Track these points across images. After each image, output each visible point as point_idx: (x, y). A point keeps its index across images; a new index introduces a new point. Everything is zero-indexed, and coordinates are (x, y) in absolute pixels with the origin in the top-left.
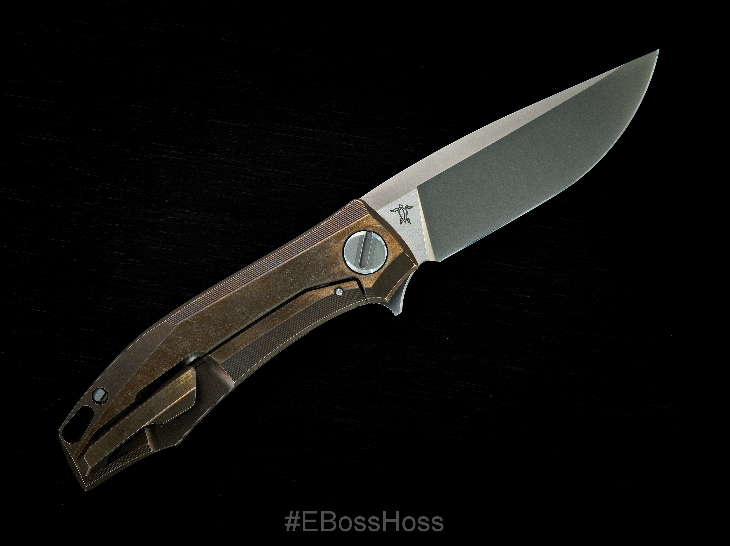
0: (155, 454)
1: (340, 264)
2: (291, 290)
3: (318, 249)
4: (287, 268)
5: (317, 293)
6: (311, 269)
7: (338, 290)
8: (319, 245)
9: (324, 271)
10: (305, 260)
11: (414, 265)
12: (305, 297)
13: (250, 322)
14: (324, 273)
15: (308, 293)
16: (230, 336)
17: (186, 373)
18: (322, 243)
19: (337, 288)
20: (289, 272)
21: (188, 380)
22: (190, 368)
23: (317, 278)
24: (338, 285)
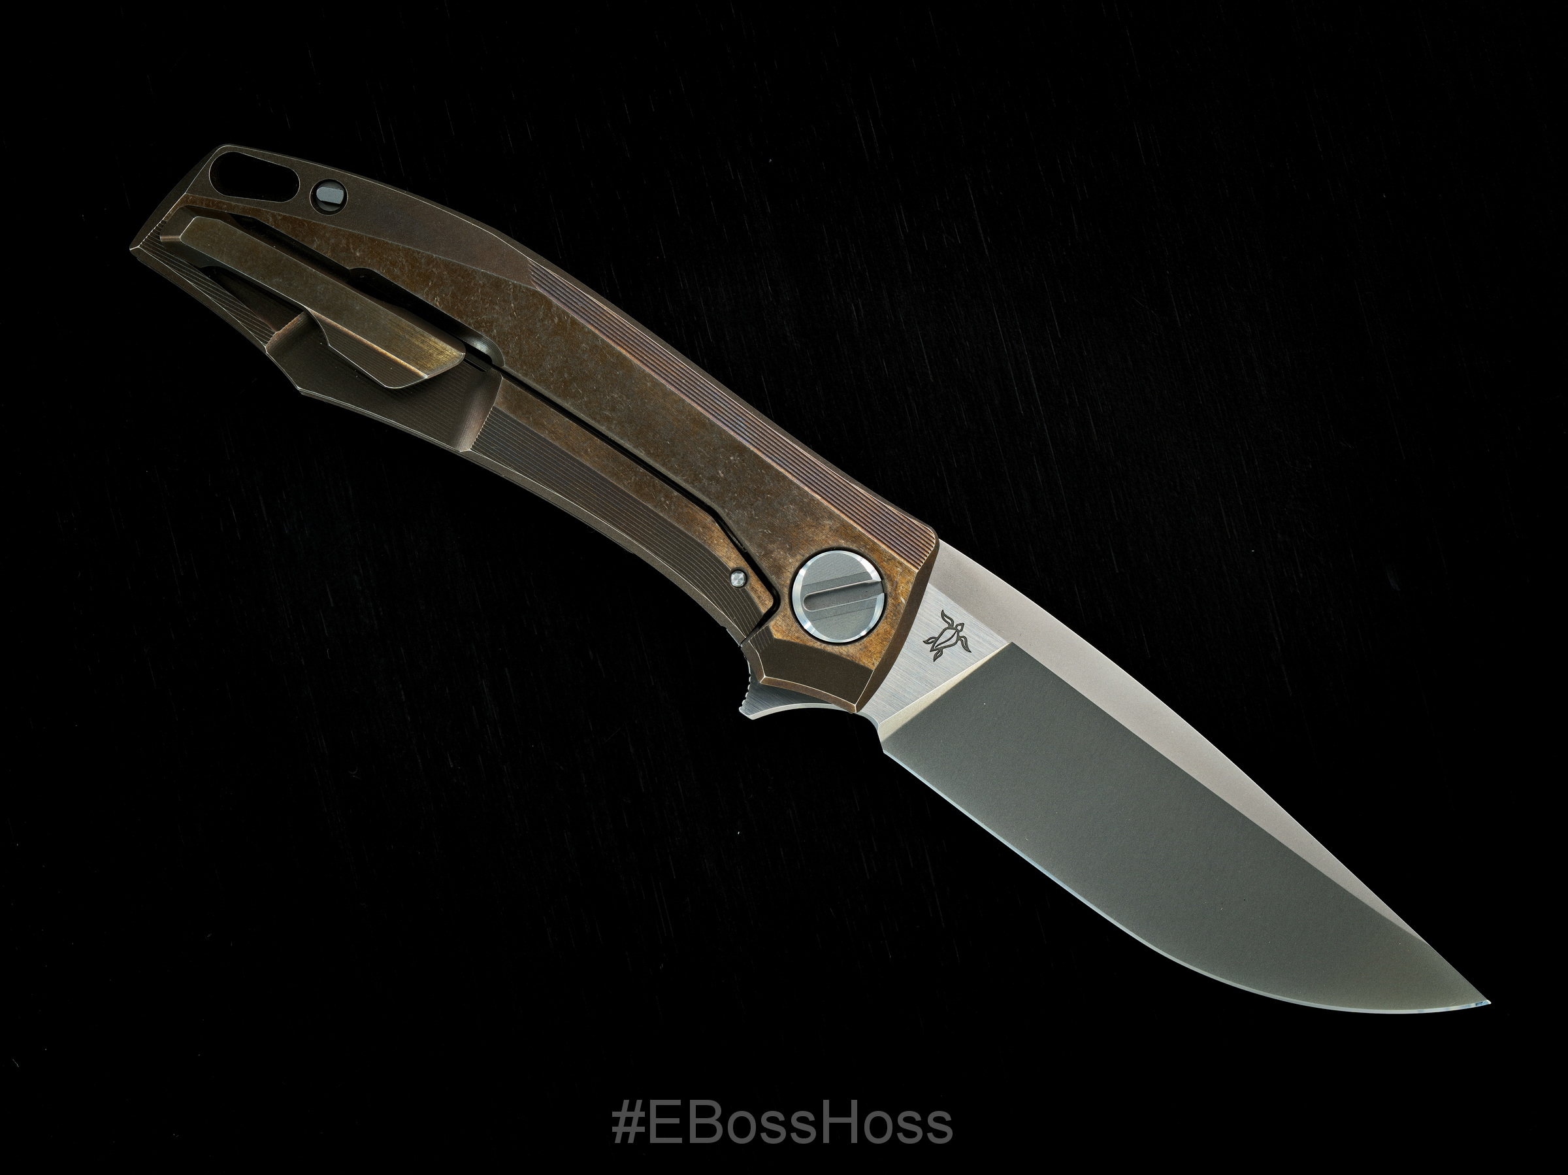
0: (260, 353)
1: (793, 556)
2: (700, 483)
3: (805, 500)
4: (741, 455)
5: (718, 536)
6: (759, 503)
7: (742, 575)
8: (813, 499)
9: (765, 531)
10: (772, 484)
11: (854, 703)
12: (698, 517)
14: (763, 532)
15: (709, 519)
16: (559, 401)
17: (448, 347)
18: (819, 503)
19: (743, 572)
20: (734, 464)
21: (435, 355)
22: (461, 350)
23: (747, 523)
24: (750, 571)
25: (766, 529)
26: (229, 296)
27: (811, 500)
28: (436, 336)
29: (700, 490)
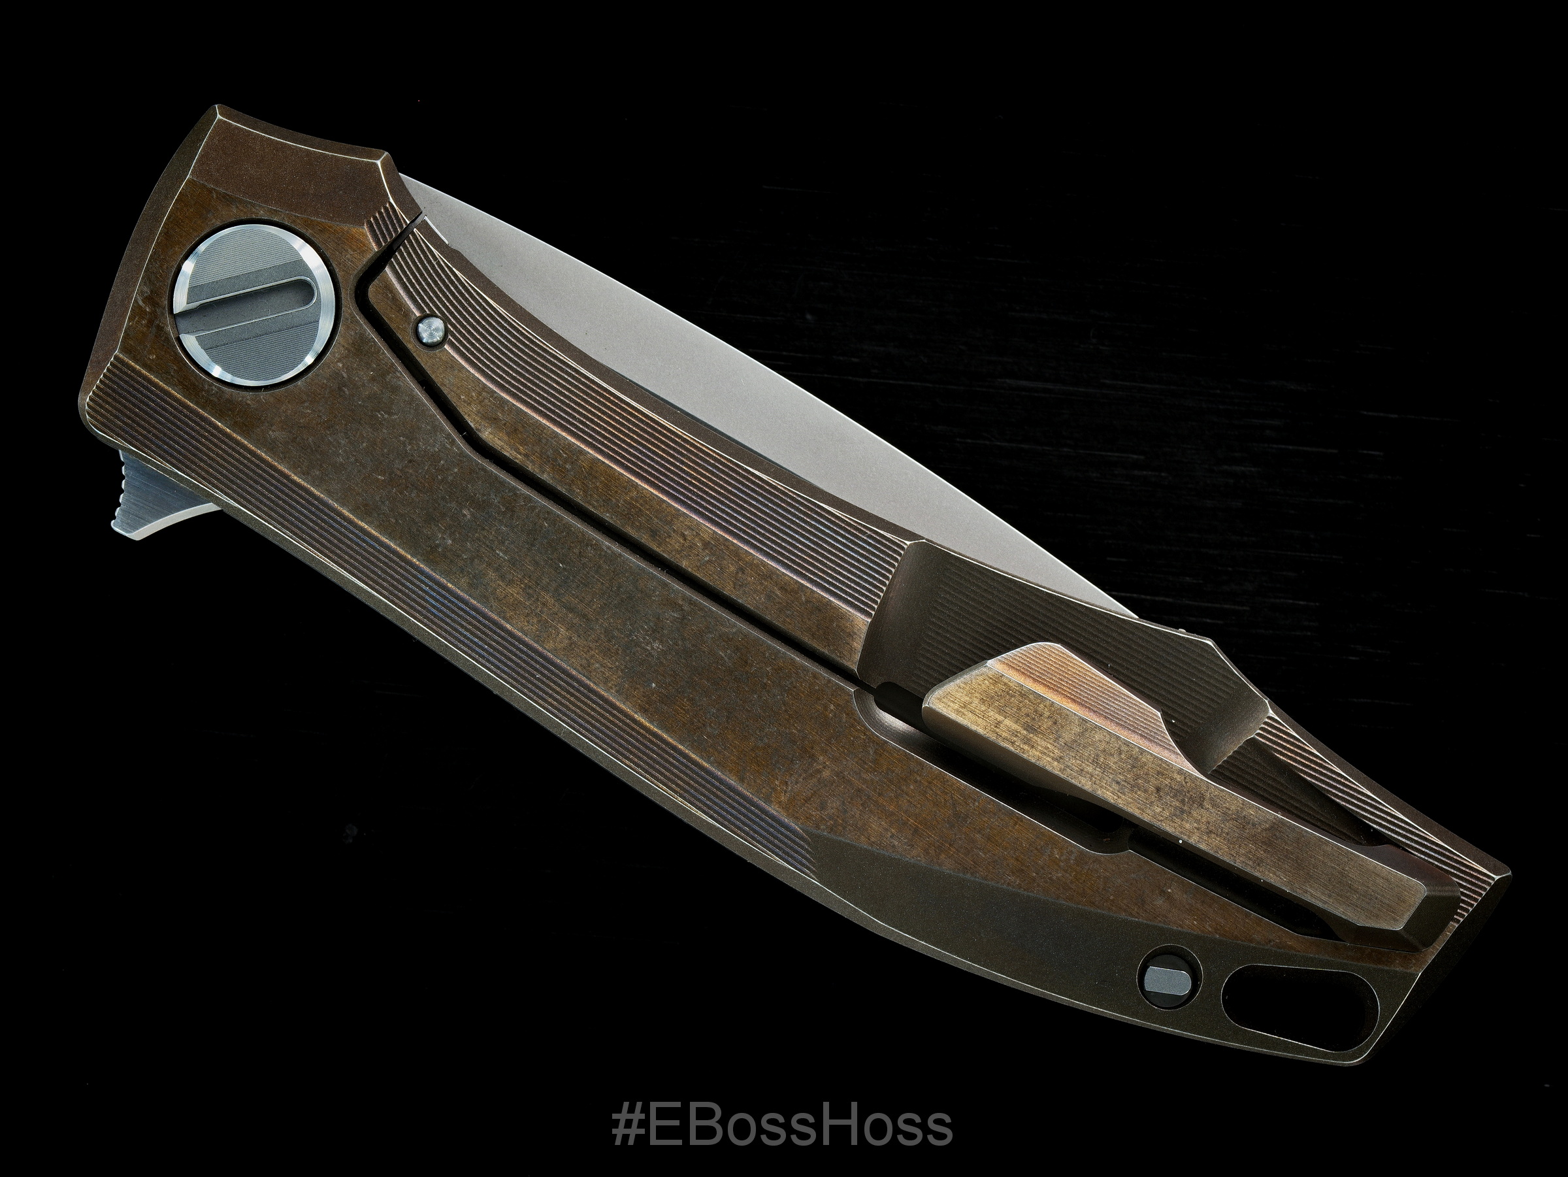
0: (1279, 702)
1: (336, 375)
2: (502, 497)
3: (318, 473)
4: (434, 549)
5: (469, 404)
6: (398, 465)
7: (426, 338)
8: (304, 474)
9: (386, 416)
10: (377, 498)
11: (220, 120)
12: (506, 438)
13: (677, 586)
14: (390, 414)
15: (487, 435)
16: (755, 633)
17: (953, 716)
18: (294, 467)
19: (424, 344)
20: (444, 533)
21: (976, 701)
22: (932, 712)
23: (419, 428)
24: (411, 345)
25: (385, 419)
26: (1337, 796)
27: (308, 474)
28: (975, 735)
29: (503, 483)
